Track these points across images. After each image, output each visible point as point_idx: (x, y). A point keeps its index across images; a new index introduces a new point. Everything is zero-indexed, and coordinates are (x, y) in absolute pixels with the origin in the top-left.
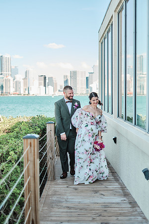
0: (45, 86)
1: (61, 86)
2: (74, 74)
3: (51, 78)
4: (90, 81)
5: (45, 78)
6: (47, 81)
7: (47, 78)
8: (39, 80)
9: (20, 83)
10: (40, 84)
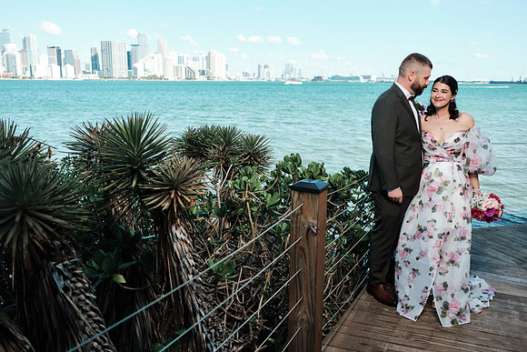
0: (60, 64)
1: (87, 66)
2: (107, 47)
3: (69, 52)
4: (133, 57)
5: (59, 51)
6: (63, 56)
7: (62, 52)
8: (49, 54)
9: (14, 58)
10: (51, 61)
